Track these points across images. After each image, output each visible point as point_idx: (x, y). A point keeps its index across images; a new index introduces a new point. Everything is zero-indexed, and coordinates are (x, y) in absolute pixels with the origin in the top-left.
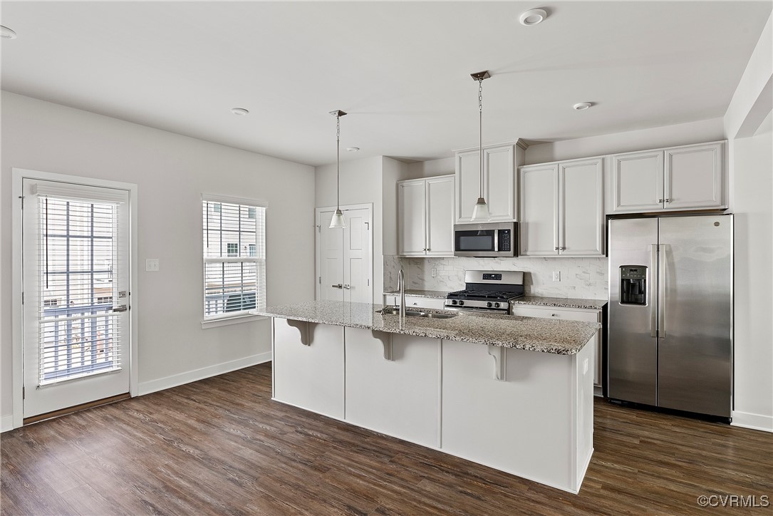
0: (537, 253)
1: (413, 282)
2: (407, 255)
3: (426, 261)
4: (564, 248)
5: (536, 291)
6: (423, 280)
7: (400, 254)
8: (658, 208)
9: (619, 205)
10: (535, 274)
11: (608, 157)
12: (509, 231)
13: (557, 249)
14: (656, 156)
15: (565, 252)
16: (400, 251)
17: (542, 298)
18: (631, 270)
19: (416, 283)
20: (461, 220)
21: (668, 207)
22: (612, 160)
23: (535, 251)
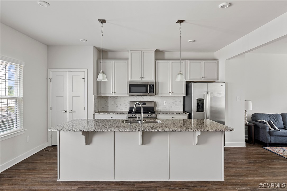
0: (162, 94)
1: (102, 108)
2: (103, 95)
3: (109, 98)
4: (172, 93)
5: (158, 109)
6: (107, 106)
7: (99, 94)
8: (201, 79)
9: (190, 78)
10: (158, 103)
11: (186, 60)
12: (153, 85)
13: (170, 93)
14: (201, 62)
15: (173, 94)
16: (99, 93)
17: (160, 112)
18: (200, 100)
19: (103, 108)
20: (131, 80)
21: (204, 79)
22: (188, 61)
23: (162, 93)
